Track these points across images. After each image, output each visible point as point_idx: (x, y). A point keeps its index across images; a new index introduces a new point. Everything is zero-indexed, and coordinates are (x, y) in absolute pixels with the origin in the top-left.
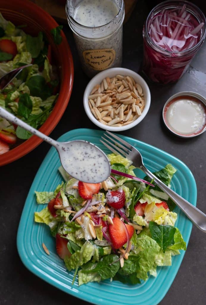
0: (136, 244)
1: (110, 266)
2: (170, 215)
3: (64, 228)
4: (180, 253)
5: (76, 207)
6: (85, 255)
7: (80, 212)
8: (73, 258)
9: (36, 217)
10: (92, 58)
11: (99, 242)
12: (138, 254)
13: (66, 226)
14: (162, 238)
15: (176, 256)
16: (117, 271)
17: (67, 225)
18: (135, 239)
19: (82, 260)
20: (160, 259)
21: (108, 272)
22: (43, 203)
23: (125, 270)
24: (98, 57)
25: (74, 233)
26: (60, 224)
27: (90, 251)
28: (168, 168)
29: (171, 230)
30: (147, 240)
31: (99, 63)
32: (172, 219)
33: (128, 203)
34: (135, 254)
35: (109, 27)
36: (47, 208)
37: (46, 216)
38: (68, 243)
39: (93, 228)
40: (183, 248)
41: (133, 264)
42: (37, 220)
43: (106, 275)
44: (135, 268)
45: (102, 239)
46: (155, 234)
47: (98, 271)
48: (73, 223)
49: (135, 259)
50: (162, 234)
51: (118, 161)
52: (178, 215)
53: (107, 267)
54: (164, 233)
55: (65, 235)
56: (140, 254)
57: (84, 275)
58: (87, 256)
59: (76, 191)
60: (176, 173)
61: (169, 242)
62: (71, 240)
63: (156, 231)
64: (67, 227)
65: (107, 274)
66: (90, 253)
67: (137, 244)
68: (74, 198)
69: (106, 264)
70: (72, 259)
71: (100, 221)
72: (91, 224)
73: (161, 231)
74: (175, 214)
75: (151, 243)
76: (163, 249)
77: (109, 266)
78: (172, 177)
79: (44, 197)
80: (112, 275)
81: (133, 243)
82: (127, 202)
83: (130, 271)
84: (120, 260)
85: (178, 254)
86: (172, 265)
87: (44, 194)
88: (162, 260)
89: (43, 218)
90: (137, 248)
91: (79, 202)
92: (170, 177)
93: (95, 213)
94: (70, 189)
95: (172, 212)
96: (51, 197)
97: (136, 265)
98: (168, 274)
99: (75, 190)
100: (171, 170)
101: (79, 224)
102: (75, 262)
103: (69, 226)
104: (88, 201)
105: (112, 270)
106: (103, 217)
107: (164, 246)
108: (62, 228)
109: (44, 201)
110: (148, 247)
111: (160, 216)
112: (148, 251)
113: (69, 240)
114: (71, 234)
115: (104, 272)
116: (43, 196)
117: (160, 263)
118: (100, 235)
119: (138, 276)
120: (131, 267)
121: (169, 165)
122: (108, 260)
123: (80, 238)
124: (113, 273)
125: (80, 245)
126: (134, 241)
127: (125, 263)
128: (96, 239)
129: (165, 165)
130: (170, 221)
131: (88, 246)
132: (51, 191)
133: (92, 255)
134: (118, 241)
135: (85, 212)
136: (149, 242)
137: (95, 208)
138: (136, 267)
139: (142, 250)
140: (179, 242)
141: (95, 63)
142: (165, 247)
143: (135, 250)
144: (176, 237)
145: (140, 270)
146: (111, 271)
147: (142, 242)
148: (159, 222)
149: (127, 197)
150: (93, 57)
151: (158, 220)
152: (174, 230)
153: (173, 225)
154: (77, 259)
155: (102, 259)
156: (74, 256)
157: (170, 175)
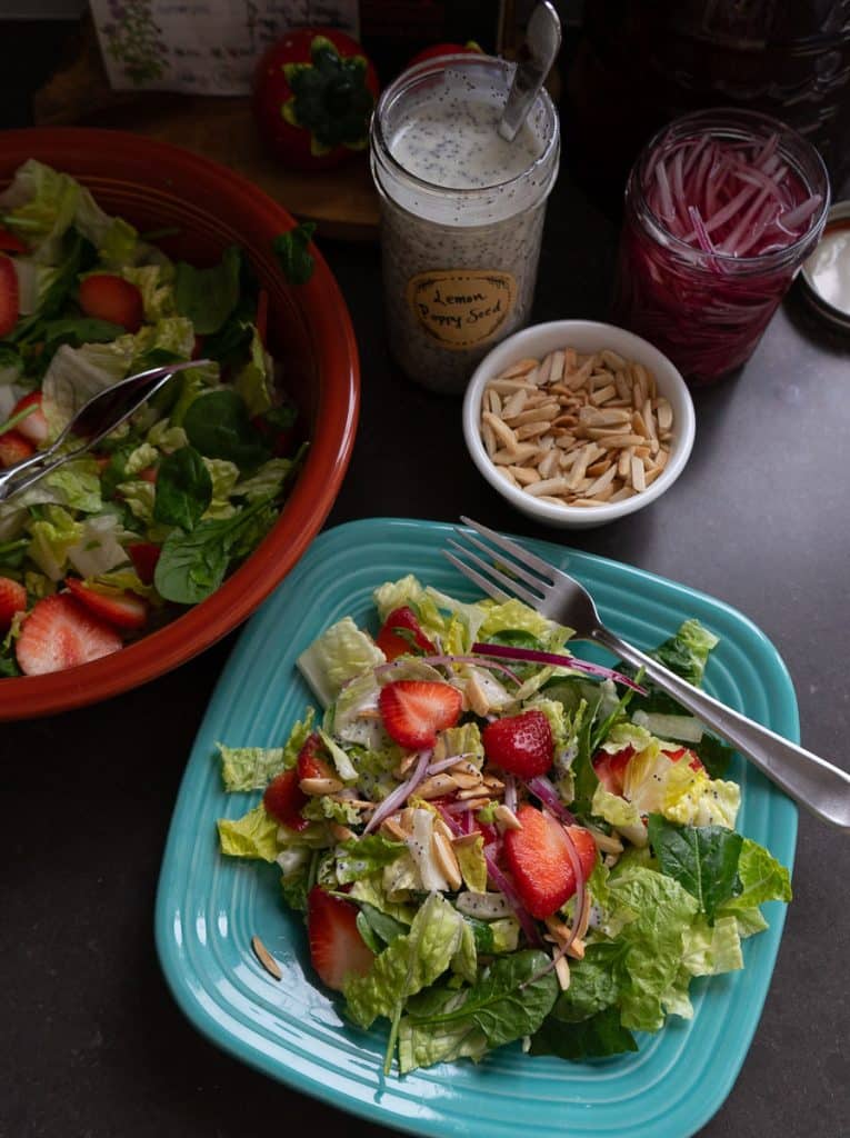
0: (606, 903)
1: (520, 991)
2: (715, 793)
3: (339, 862)
4: (767, 926)
5: (376, 785)
6: (427, 947)
7: (392, 799)
8: (383, 966)
9: (224, 838)
10: (437, 300)
11: (472, 903)
12: (618, 935)
13: (344, 853)
14: (699, 873)
15: (752, 937)
16: (547, 1010)
17: (348, 849)
18: (600, 886)
19: (417, 971)
20: (698, 952)
21: (514, 1016)
22: (245, 787)
23: (577, 1001)
24: (460, 300)
25: (376, 876)
26: (316, 855)
27: (445, 930)
28: (687, 634)
29: (728, 842)
30: (647, 882)
31: (459, 320)
32: (722, 806)
33: (567, 755)
34: (605, 936)
35: (510, 196)
36: (261, 806)
37: (262, 833)
38: (360, 915)
39: (449, 849)
40: (779, 893)
41: (604, 976)
42: (230, 848)
43: (505, 1030)
44: (614, 987)
45: (484, 887)
46: (672, 857)
47: (476, 1016)
48: (372, 839)
49: (611, 956)
50: (697, 857)
51: (512, 622)
52: (741, 789)
53: (510, 997)
54: (702, 855)
55: (347, 888)
56: (628, 935)
57: (420, 1036)
58: (437, 952)
59: (371, 726)
60: (718, 650)
61: (722, 887)
62: (369, 904)
63: (673, 849)
64: (350, 859)
65: (509, 1025)
66: (448, 940)
67: (611, 900)
68: (367, 753)
69: (507, 988)
70: (379, 975)
71: (471, 824)
72: (442, 833)
73: (694, 849)
74: (731, 786)
75: (661, 888)
76: (707, 913)
77: (518, 993)
78: (705, 660)
79: (249, 769)
80: (531, 1025)
81: (596, 900)
82: (561, 750)
83: (595, 1003)
84: (554, 967)
85: (758, 930)
86: (745, 965)
87: (248, 757)
88: (707, 955)
89: (255, 839)
90: (611, 916)
91: (385, 764)
92: (699, 663)
93: (448, 798)
94: (351, 722)
95: (720, 781)
96: (274, 767)
97: (614, 979)
98: (733, 1006)
99: (366, 722)
100: (701, 639)
101: (396, 838)
102: (387, 984)
103: (357, 854)
104: (418, 758)
105: (527, 1007)
106: (481, 807)
107: (708, 900)
108: (329, 862)
109: (249, 782)
110: (651, 905)
111: (684, 793)
112: (657, 916)
113: (362, 903)
114: (367, 882)
115: (496, 1017)
116: (244, 761)
117: (700, 967)
118: (477, 872)
119: (626, 1022)
120: (597, 989)
121: (690, 623)
122: (513, 972)
123: (403, 886)
124: (535, 1018)
125: (402, 919)
126: (600, 891)
127: (573, 974)
128: (464, 888)
129: (675, 626)
130: (719, 813)
131: (437, 913)
132: (273, 747)
133: (452, 948)
134: (545, 887)
135: (412, 795)
136: (656, 888)
137: (445, 781)
138: (619, 985)
139: (632, 917)
140: (762, 881)
141: (445, 322)
142: (713, 903)
143: (607, 923)
144: (748, 866)
145: (632, 993)
146: (526, 1010)
147: (629, 892)
148: (683, 811)
149: (558, 733)
150: (443, 299)
151: (679, 806)
152: (736, 843)
153: (730, 827)
154: (396, 971)
155: (488, 972)
156: (386, 959)
157: (699, 654)
